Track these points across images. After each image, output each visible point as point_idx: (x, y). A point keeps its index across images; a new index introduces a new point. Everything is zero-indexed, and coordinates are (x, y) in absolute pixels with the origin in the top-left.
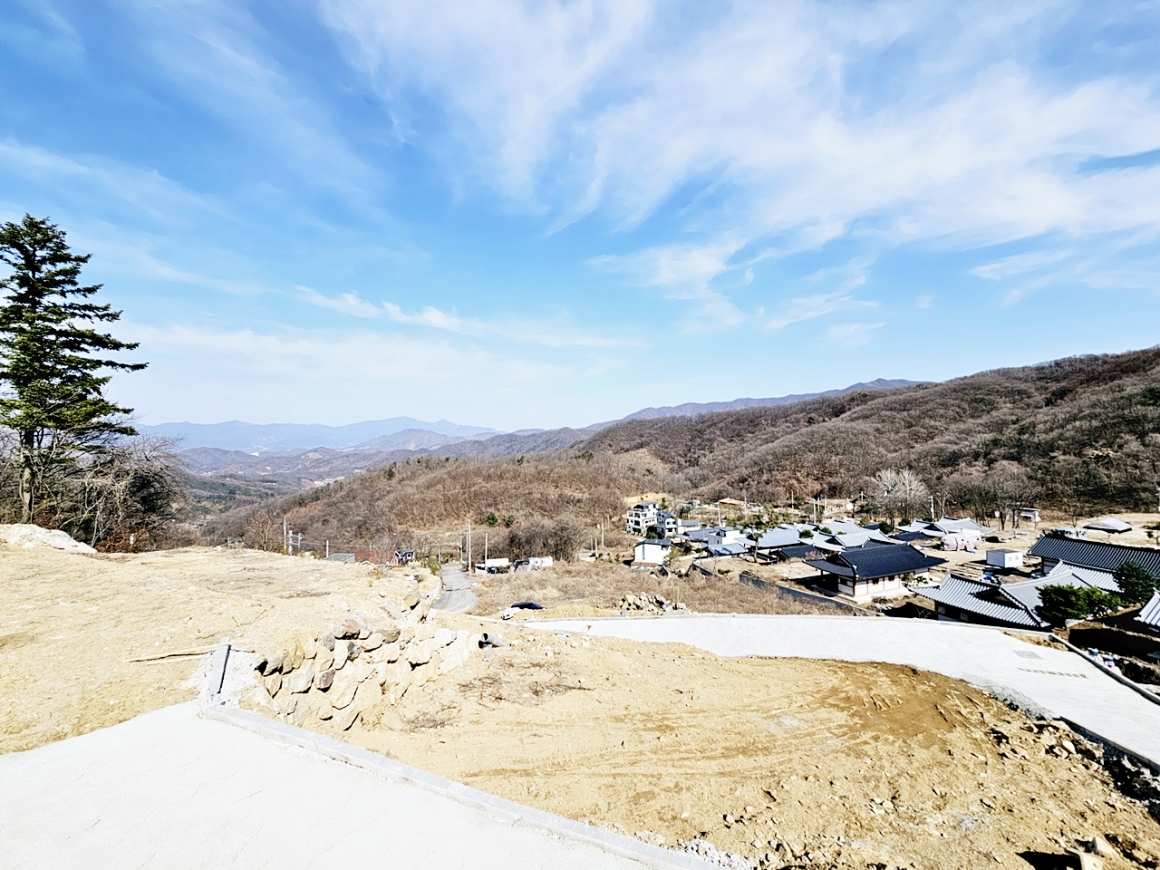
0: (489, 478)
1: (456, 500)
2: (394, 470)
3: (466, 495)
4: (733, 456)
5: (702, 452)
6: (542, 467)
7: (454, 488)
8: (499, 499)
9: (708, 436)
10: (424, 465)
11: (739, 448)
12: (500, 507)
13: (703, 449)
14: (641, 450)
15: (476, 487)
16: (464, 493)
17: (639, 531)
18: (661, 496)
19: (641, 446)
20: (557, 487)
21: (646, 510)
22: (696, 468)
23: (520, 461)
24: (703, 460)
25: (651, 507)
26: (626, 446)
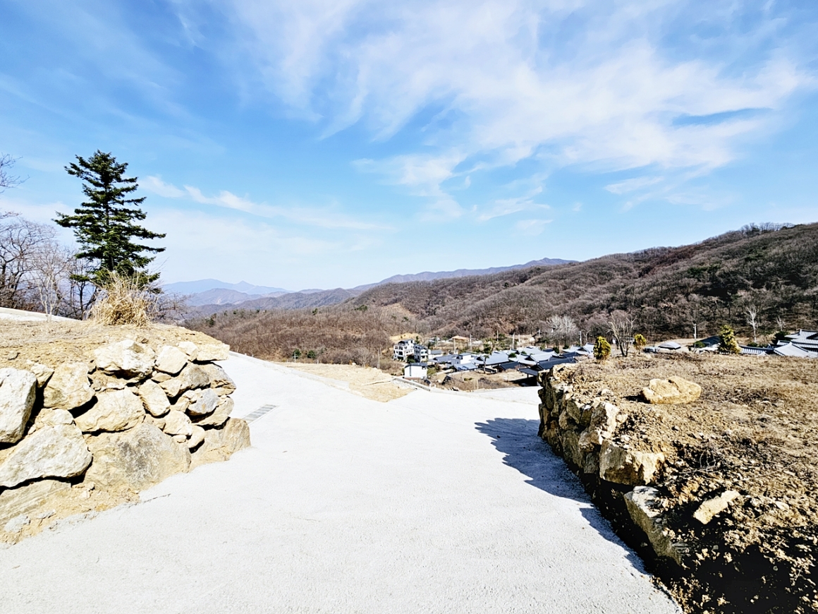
0: (291, 324)
1: (267, 341)
2: (214, 320)
3: (275, 337)
4: (458, 308)
5: (437, 305)
6: (332, 316)
7: (266, 332)
8: (300, 339)
9: (441, 295)
10: (240, 315)
11: (462, 303)
12: (302, 345)
13: (438, 304)
14: (396, 304)
15: (282, 332)
16: (273, 336)
17: (402, 358)
18: (414, 335)
19: (396, 301)
20: (342, 330)
21: (406, 345)
22: (434, 316)
23: (315, 312)
24: (438, 311)
25: (409, 342)
26: (385, 302)
